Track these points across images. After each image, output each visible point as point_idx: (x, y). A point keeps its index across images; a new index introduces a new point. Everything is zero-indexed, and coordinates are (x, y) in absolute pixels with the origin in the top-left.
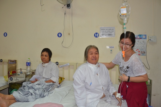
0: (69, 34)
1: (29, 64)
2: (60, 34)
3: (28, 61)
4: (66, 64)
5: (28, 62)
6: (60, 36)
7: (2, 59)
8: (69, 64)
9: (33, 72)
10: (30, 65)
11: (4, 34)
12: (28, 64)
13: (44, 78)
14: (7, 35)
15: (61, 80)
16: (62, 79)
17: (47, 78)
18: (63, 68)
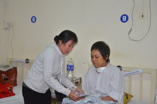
0: (143, 16)
1: (72, 68)
2: (125, 17)
3: (70, 62)
4: (136, 71)
5: (71, 64)
6: (125, 20)
7: (28, 59)
8: (141, 71)
9: (77, 81)
10: (72, 70)
11: (32, 19)
12: (69, 68)
13: (97, 92)
14: (35, 19)
15: (127, 98)
16: (129, 98)
17: (104, 92)
18: (130, 78)
